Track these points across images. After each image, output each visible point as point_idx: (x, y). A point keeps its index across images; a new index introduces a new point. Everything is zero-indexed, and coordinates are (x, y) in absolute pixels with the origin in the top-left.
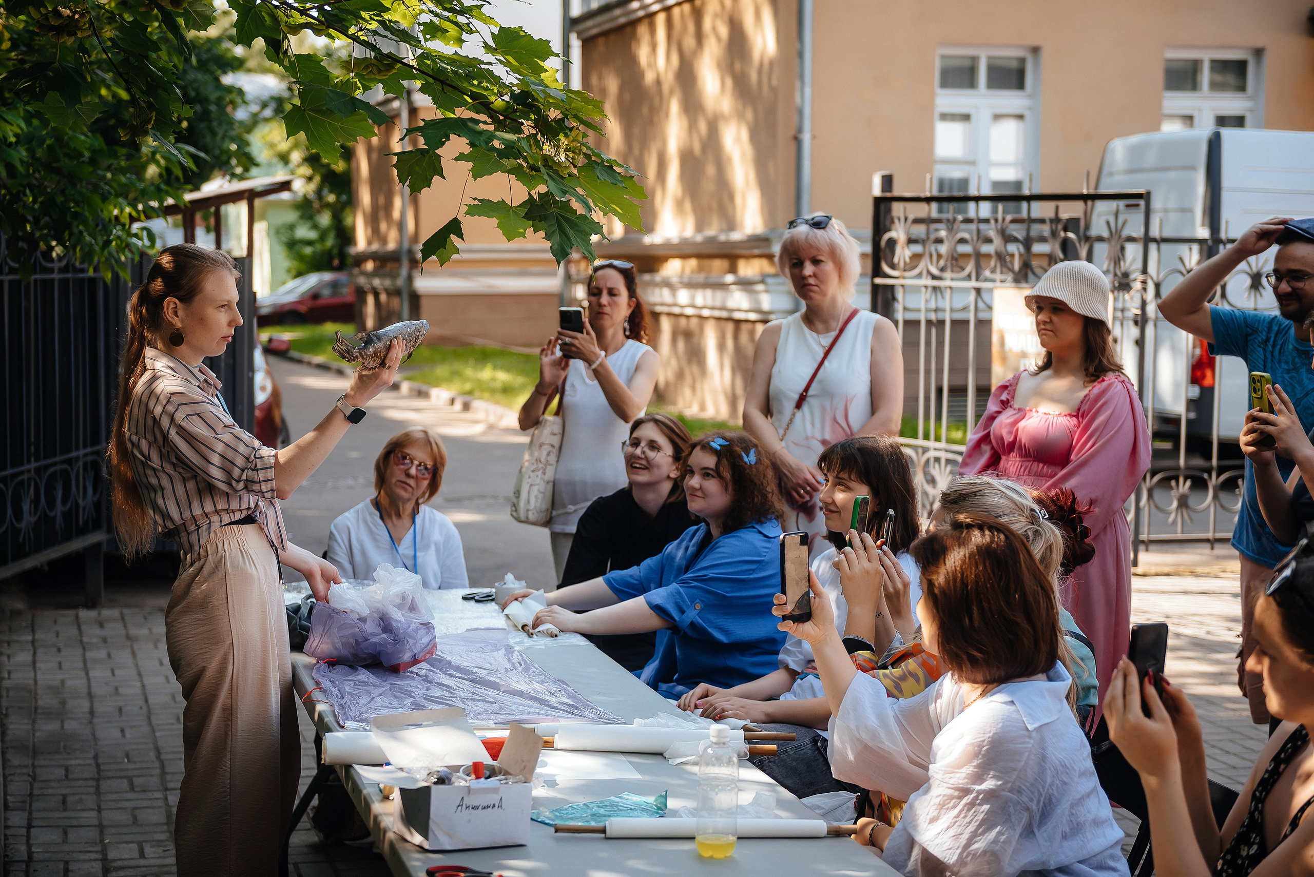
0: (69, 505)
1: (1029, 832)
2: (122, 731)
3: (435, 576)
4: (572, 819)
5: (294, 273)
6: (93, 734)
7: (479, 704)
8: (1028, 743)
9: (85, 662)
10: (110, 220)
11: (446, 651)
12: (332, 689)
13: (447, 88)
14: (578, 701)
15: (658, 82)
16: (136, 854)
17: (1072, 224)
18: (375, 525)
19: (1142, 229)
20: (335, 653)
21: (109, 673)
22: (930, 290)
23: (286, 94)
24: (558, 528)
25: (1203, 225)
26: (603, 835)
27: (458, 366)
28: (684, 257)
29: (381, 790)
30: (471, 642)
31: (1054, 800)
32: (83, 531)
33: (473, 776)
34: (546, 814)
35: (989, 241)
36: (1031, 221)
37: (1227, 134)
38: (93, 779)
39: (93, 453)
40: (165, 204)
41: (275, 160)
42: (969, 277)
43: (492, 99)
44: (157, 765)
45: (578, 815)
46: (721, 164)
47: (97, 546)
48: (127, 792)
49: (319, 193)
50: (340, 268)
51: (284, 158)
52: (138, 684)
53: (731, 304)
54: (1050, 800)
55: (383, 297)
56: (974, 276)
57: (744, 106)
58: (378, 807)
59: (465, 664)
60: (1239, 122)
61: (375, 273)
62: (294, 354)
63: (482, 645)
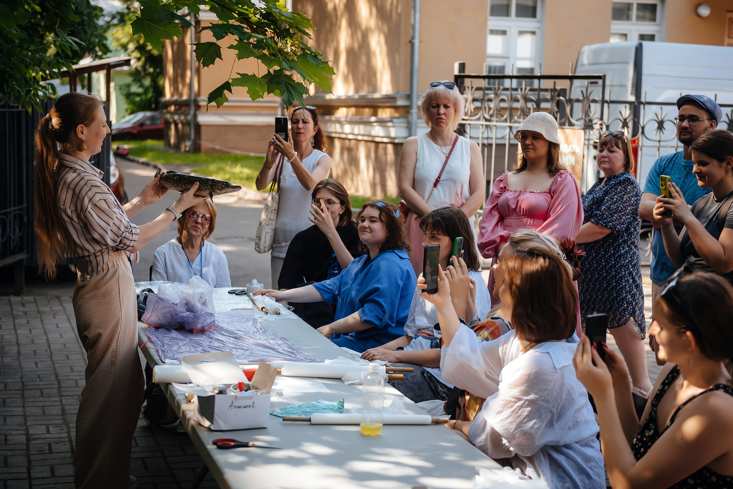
0: (5, 238)
1: (551, 424)
2: (36, 363)
3: (212, 280)
4: (292, 414)
5: (129, 111)
6: (20, 365)
7: (239, 350)
8: (555, 376)
9: (15, 325)
10: (31, 79)
11: (221, 322)
12: (158, 342)
13: (225, 9)
14: (294, 349)
15: (335, 9)
16: (45, 431)
17: (563, 92)
18: (180, 252)
19: (601, 96)
20: (159, 322)
21: (29, 332)
22: (484, 127)
23: (126, 11)
24: (276, 254)
25: (632, 94)
26: (309, 423)
27: (221, 165)
28: (348, 107)
29: (186, 397)
30: (234, 316)
31: (566, 408)
32: (13, 253)
33: (238, 390)
34: (278, 411)
35: (517, 101)
36: (540, 90)
37: (646, 44)
38: (20, 390)
39: (19, 210)
40: (62, 70)
41: (119, 48)
42: (506, 121)
43: (251, 15)
44: (56, 382)
45: (295, 412)
46: (369, 55)
47: (22, 261)
48: (39, 397)
49: (144, 67)
50: (155, 109)
51: (125, 47)
52: (45, 338)
53: (374, 133)
54: (564, 407)
55: (180, 126)
56: (508, 121)
57: (383, 24)
58: (184, 406)
59: (231, 328)
60: (652, 38)
61: (176, 112)
62: (131, 157)
63: (240, 318)
